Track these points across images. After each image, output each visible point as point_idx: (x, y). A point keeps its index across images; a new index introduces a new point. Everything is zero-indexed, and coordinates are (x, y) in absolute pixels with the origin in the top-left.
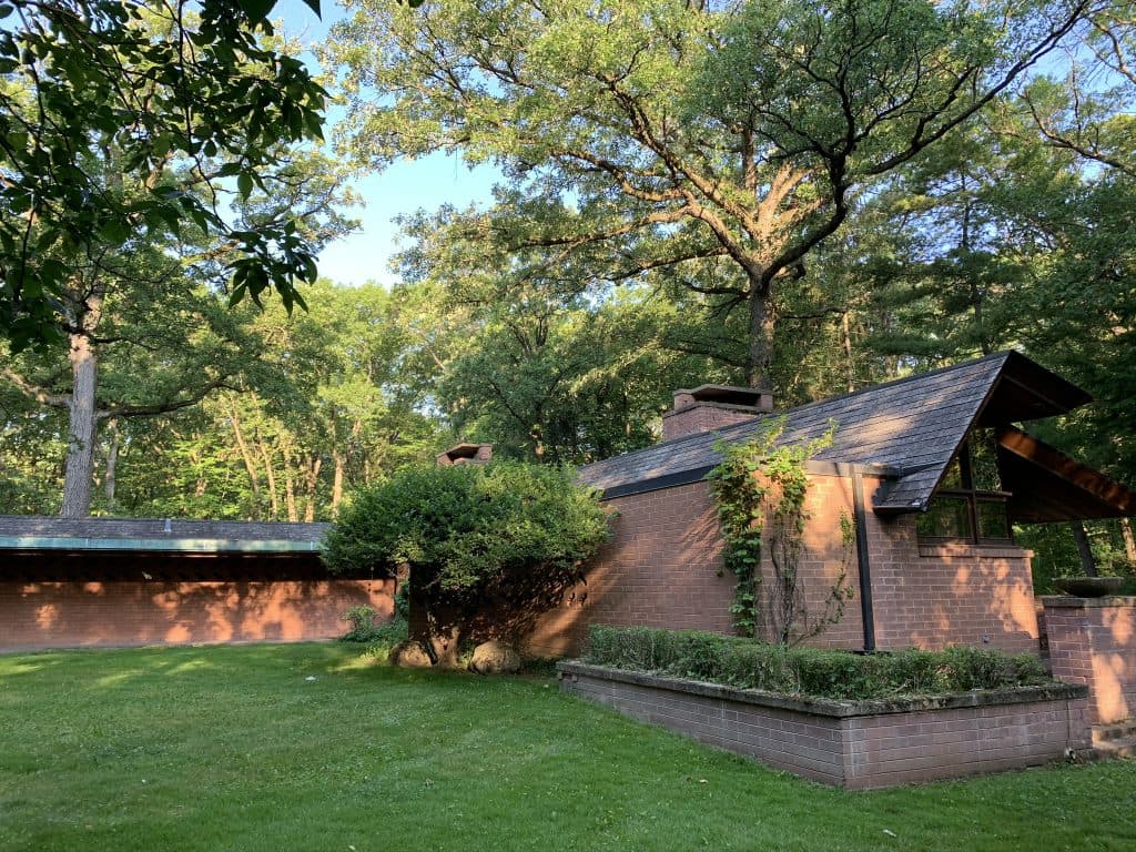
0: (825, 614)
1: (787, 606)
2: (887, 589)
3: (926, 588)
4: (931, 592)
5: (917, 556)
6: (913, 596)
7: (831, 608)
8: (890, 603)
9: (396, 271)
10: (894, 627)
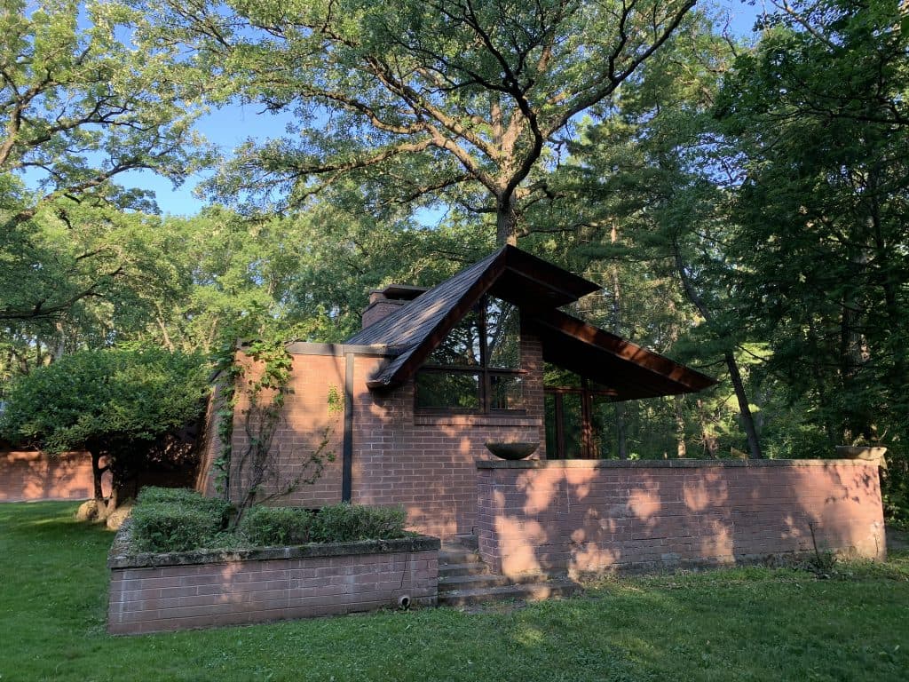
0: (301, 475)
1: (258, 469)
2: (374, 453)
3: (420, 453)
4: (424, 456)
5: (412, 424)
6: (403, 459)
7: (307, 471)
8: (376, 466)
9: (202, 196)
10: (378, 486)
